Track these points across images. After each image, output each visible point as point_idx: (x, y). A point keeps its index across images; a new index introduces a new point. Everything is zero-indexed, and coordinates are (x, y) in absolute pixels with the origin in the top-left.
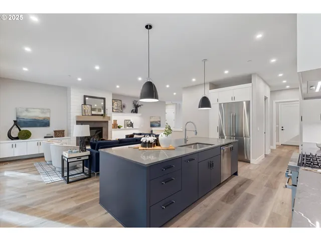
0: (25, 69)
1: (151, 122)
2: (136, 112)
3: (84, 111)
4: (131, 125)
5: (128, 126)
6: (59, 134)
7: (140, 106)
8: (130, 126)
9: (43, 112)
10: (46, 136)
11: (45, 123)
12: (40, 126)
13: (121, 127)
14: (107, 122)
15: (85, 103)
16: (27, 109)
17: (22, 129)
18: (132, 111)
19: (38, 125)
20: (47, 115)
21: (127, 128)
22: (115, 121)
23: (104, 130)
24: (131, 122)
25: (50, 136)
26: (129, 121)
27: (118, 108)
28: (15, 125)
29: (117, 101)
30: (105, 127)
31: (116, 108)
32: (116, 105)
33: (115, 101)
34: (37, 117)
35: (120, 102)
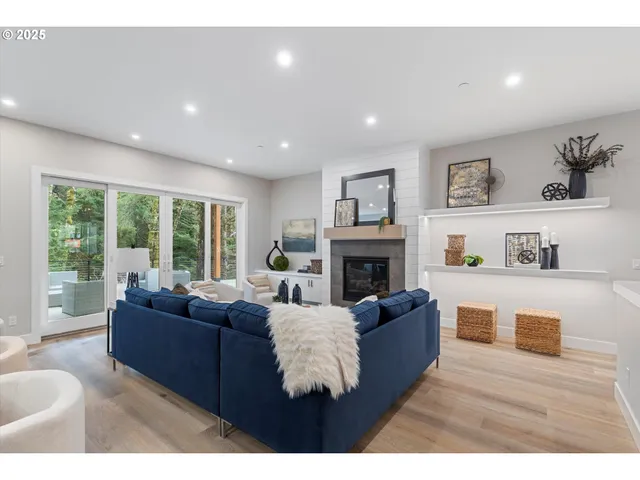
3: (339, 216)
9: (306, 226)
14: (398, 242)
16: (291, 221)
20: (312, 231)
23: (392, 266)
25: (306, 268)
26: (533, 236)
27: (468, 190)
28: (276, 247)
29: (470, 167)
30: (396, 258)
31: (461, 192)
32: (463, 179)
33: (459, 169)
34: (301, 234)
35: (482, 166)
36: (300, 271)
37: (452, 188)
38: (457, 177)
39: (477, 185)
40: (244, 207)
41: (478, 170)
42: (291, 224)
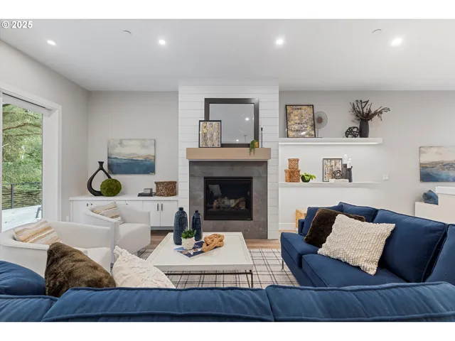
0: (51, 43)
1: (423, 167)
2: (363, 132)
3: (203, 137)
4: (347, 174)
5: (334, 175)
7: (378, 113)
8: (342, 177)
9: (144, 146)
11: (147, 167)
12: (139, 173)
13: (311, 177)
14: (263, 164)
16: (121, 140)
18: (349, 133)
19: (137, 169)
20: (150, 152)
21: (332, 181)
22: (294, 163)
23: (256, 185)
24: (345, 166)
25: (148, 192)
26: (337, 161)
27: (301, 126)
28: (101, 168)
29: (301, 109)
30: (259, 177)
31: (297, 127)
32: (297, 118)
33: (293, 109)
34: (136, 154)
35: (309, 110)
36: (140, 195)
37: (289, 123)
38: (292, 115)
39: (306, 123)
40: (57, 115)
41: (307, 113)
42: (121, 143)
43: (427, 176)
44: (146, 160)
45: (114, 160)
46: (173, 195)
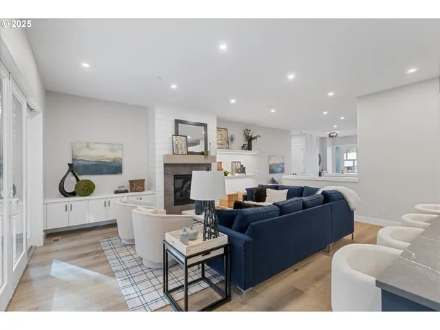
2: (249, 148)
3: (175, 147)
4: (242, 170)
5: (238, 172)
6: (137, 186)
7: (255, 138)
9: (112, 150)
10: (117, 189)
13: (228, 173)
15: (177, 134)
17: (81, 178)
18: (243, 147)
19: (105, 170)
21: (237, 175)
22: (220, 164)
24: (242, 166)
26: (238, 163)
27: (222, 141)
28: (71, 171)
29: (221, 131)
31: (220, 142)
32: (219, 136)
34: (104, 157)
35: (225, 131)
39: (225, 140)
41: (224, 133)
42: (88, 146)
43: (271, 171)
44: (114, 162)
45: (79, 162)
46: (140, 191)
